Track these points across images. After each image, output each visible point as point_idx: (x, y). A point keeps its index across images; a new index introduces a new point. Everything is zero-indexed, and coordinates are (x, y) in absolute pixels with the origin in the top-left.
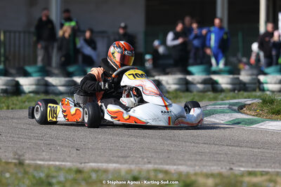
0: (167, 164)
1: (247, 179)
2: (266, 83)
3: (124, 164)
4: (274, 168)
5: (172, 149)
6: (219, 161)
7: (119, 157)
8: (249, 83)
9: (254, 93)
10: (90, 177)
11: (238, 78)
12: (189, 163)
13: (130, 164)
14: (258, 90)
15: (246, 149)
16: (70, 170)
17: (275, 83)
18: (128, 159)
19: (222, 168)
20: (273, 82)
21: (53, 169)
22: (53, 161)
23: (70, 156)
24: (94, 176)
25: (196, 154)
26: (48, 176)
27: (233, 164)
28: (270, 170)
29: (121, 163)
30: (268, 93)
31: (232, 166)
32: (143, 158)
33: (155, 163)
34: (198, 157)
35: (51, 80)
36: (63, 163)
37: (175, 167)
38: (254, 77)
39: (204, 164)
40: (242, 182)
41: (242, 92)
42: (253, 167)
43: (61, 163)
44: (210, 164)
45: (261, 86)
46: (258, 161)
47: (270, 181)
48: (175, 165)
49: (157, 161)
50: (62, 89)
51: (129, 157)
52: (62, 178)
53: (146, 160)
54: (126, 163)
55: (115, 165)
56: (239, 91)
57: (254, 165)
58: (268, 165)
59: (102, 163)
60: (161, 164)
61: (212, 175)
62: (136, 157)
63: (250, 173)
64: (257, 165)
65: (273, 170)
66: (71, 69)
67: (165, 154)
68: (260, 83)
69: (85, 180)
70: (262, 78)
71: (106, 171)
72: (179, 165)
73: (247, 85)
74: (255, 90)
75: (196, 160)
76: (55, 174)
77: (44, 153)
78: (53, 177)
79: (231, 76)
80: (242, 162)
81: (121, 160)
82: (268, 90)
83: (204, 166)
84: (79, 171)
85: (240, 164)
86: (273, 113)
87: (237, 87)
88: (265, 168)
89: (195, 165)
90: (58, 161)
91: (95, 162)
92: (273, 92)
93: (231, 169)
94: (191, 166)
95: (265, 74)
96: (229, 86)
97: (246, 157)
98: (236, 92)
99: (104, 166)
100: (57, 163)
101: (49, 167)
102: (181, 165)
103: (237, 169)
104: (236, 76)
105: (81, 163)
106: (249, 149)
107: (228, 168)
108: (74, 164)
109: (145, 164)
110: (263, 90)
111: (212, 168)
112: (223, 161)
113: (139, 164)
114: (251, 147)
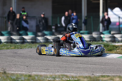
0: (66, 73)
1: (101, 79)
2: (104, 38)
3: (47, 72)
4: (111, 74)
5: (67, 66)
6: (88, 71)
7: (45, 69)
8: (97, 38)
9: (99, 42)
10: (35, 78)
11: (92, 36)
12: (75, 72)
13: (50, 73)
14: (100, 41)
15: (98, 66)
16: (26, 75)
17: (108, 38)
18: (49, 70)
19: (89, 74)
20: (107, 37)
21: (19, 75)
22: (17, 71)
23: (24, 69)
24: (36, 78)
25: (77, 68)
26: (17, 78)
27: (93, 72)
28: (109, 75)
29: (46, 72)
30: (105, 42)
31: (93, 73)
32: (55, 70)
33: (61, 72)
34: (78, 69)
35: (13, 37)
36: (22, 72)
37: (69, 74)
38: (99, 35)
39: (81, 72)
40: (99, 80)
41: (94, 42)
42: (102, 74)
43: (21, 72)
44: (84, 72)
45: (102, 39)
46: (104, 71)
47: (111, 79)
48: (69, 73)
49: (61, 71)
50: (18, 41)
51: (49, 69)
52: (23, 79)
53: (56, 71)
54: (48, 72)
55: (43, 73)
56: (93, 41)
57: (102, 73)
58: (108, 72)
59: (38, 72)
60: (63, 72)
61: (86, 77)
62: (52, 70)
63: (102, 76)
64: (103, 73)
65: (111, 75)
66: (21, 32)
67: (64, 68)
68: (101, 38)
69: (32, 79)
70: (102, 36)
71: (41, 76)
72: (71, 73)
73: (96, 39)
74: (99, 41)
75: (78, 71)
76: (19, 77)
77: (13, 68)
78: (19, 78)
79: (89, 35)
80: (97, 71)
81: (46, 71)
82: (105, 41)
83: (81, 73)
84: (30, 76)
85: (96, 72)
86: (109, 51)
87: (92, 39)
88: (107, 74)
89: (77, 73)
90: (20, 72)
91: (35, 72)
92: (107, 41)
93: (93, 74)
94: (76, 73)
95: (103, 34)
96: (88, 39)
97: (98, 69)
98: (92, 42)
99: (39, 73)
100: (19, 72)
101: (17, 74)
102: (72, 73)
103: (95, 74)
104: (91, 35)
105: (29, 72)
106: (99, 66)
107: (92, 74)
108: (27, 73)
109: (56, 72)
110: (103, 41)
111: (85, 74)
112: (89, 71)
113: (54, 72)
114: (100, 65)
